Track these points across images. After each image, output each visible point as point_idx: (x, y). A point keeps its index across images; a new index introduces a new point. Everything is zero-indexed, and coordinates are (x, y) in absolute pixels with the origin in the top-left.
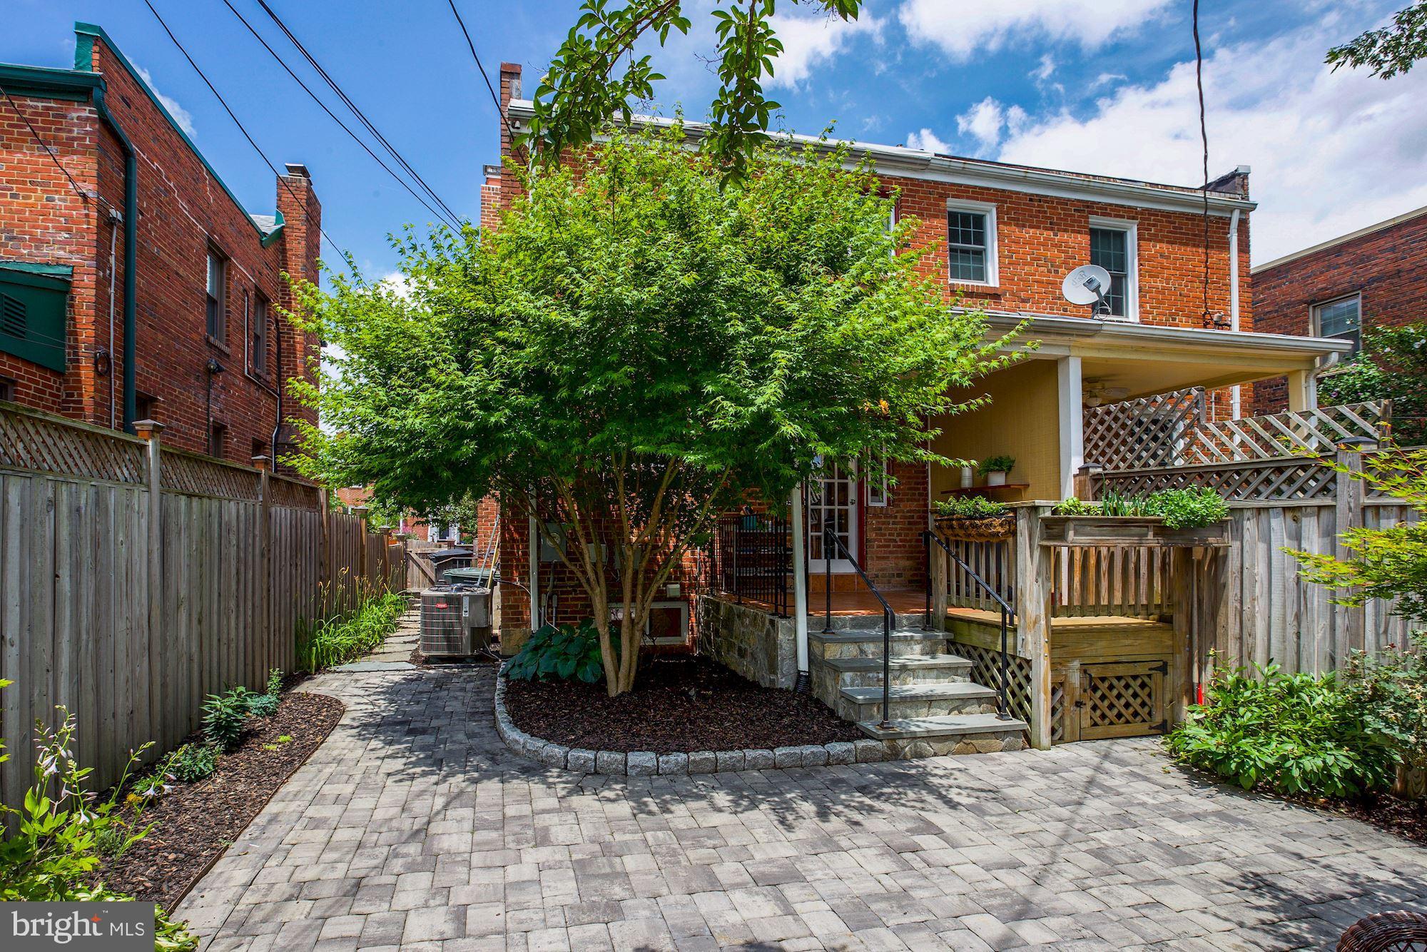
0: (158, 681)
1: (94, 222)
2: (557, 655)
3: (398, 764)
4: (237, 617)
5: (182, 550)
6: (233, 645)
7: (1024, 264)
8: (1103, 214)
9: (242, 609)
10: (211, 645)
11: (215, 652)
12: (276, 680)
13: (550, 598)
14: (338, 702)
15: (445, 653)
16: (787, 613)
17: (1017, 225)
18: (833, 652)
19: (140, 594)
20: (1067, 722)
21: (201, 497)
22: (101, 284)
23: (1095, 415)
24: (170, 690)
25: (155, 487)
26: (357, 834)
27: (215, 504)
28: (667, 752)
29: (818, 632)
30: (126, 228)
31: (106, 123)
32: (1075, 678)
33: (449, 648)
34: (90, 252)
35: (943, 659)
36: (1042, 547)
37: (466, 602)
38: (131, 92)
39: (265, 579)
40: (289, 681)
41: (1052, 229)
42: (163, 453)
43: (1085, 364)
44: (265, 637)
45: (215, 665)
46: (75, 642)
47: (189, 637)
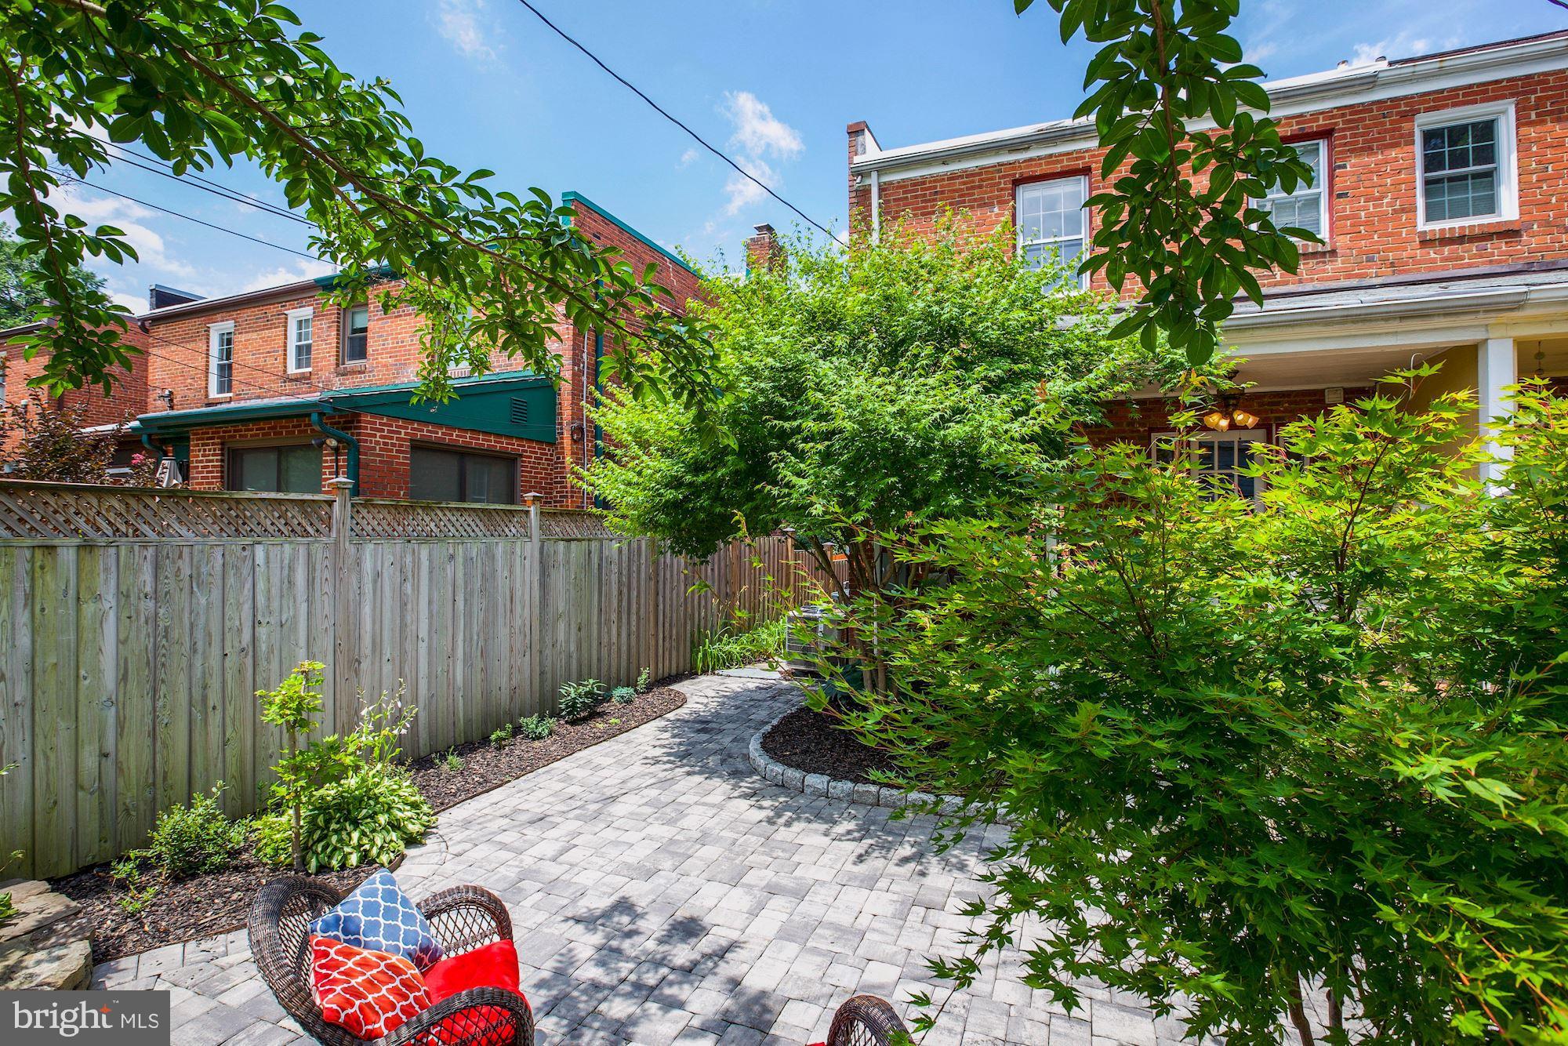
0: (537, 669)
4: (619, 628)
6: (615, 648)
9: (624, 620)
10: (590, 646)
11: (595, 652)
12: (644, 676)
14: (685, 700)
19: (523, 612)
21: (580, 540)
24: (549, 676)
25: (536, 537)
39: (652, 597)
40: (660, 682)
42: (543, 514)
44: (652, 643)
46: (468, 640)
47: (568, 641)
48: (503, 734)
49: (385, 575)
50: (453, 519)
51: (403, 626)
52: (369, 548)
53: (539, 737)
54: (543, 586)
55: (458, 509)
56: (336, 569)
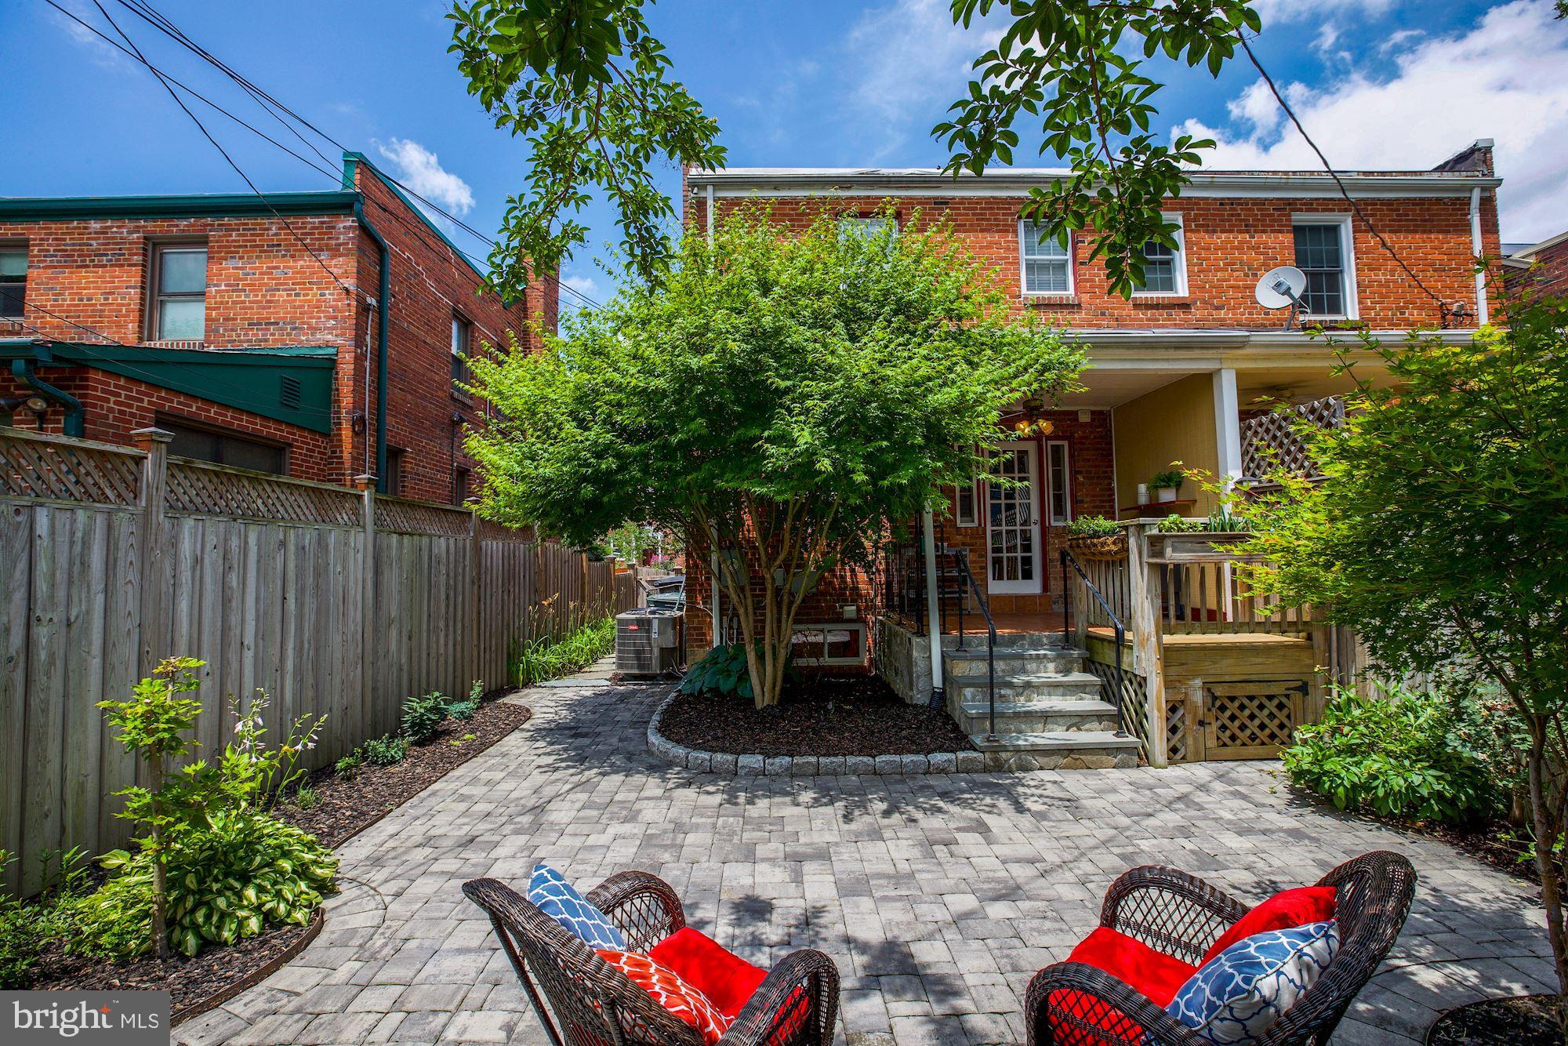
0: (369, 684)
1: (354, 309)
2: (721, 672)
3: (550, 760)
4: (447, 636)
5: (393, 580)
6: (442, 659)
7: (1217, 270)
8: (1308, 210)
9: (451, 629)
10: (420, 657)
11: (424, 664)
12: (477, 690)
13: (731, 620)
14: (528, 710)
15: (636, 671)
16: (923, 632)
17: (1207, 232)
18: (960, 669)
19: (355, 615)
20: (1190, 741)
21: (411, 535)
22: (359, 360)
23: (1249, 427)
24: (381, 692)
25: (370, 527)
26: (489, 807)
27: (425, 540)
28: (776, 755)
29: (951, 650)
30: (381, 310)
31: (364, 230)
32: (1198, 697)
33: (640, 667)
34: (350, 334)
35: (1077, 676)
36: (1149, 564)
37: (655, 624)
38: (386, 200)
39: (475, 604)
40: (491, 695)
41: (1248, 232)
42: (376, 501)
43: (1241, 376)
44: (475, 654)
45: (424, 675)
46: (299, 649)
47: (399, 650)
48: (350, 760)
49: (207, 561)
50: (282, 497)
51: (225, 630)
52: (188, 523)
53: (393, 762)
54: (377, 585)
55: (289, 486)
56: (144, 550)
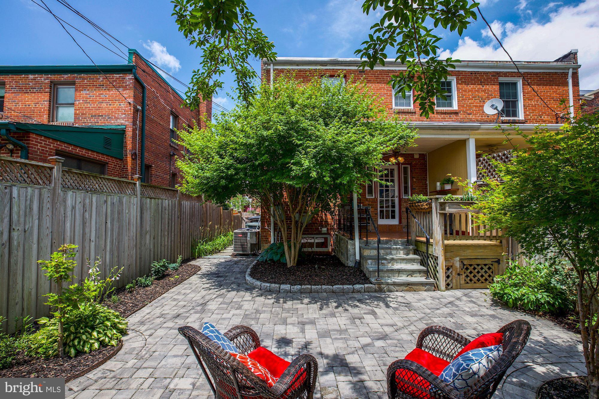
0: (138, 256)
1: (132, 111)
2: (274, 253)
3: (208, 286)
4: (168, 238)
5: (147, 216)
6: (166, 247)
7: (469, 99)
8: (505, 76)
9: (170, 235)
10: (158, 246)
11: (159, 249)
12: (180, 259)
13: (278, 233)
14: (199, 267)
15: (241, 253)
16: (352, 238)
17: (465, 84)
18: (366, 253)
19: (133, 229)
20: (454, 281)
21: (155, 199)
22: (134, 131)
23: (480, 161)
24: (143, 259)
25: (139, 196)
27: (160, 201)
28: (295, 285)
29: (363, 245)
30: (143, 111)
31: (137, 80)
32: (458, 264)
33: (243, 251)
34: (131, 120)
35: (411, 256)
36: (440, 213)
37: (249, 234)
38: (145, 68)
39: (179, 226)
40: (185, 261)
41: (481, 84)
42: (141, 186)
43: (477, 141)
44: (179, 245)
45: (159, 253)
46: (112, 242)
47: (150, 243)
48: (132, 285)
49: (77, 208)
50: (106, 184)
51: (84, 234)
52: (70, 193)
53: (147, 286)
54: (141, 218)
55: (108, 179)
56: (53, 203)
